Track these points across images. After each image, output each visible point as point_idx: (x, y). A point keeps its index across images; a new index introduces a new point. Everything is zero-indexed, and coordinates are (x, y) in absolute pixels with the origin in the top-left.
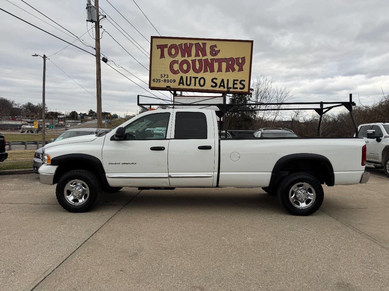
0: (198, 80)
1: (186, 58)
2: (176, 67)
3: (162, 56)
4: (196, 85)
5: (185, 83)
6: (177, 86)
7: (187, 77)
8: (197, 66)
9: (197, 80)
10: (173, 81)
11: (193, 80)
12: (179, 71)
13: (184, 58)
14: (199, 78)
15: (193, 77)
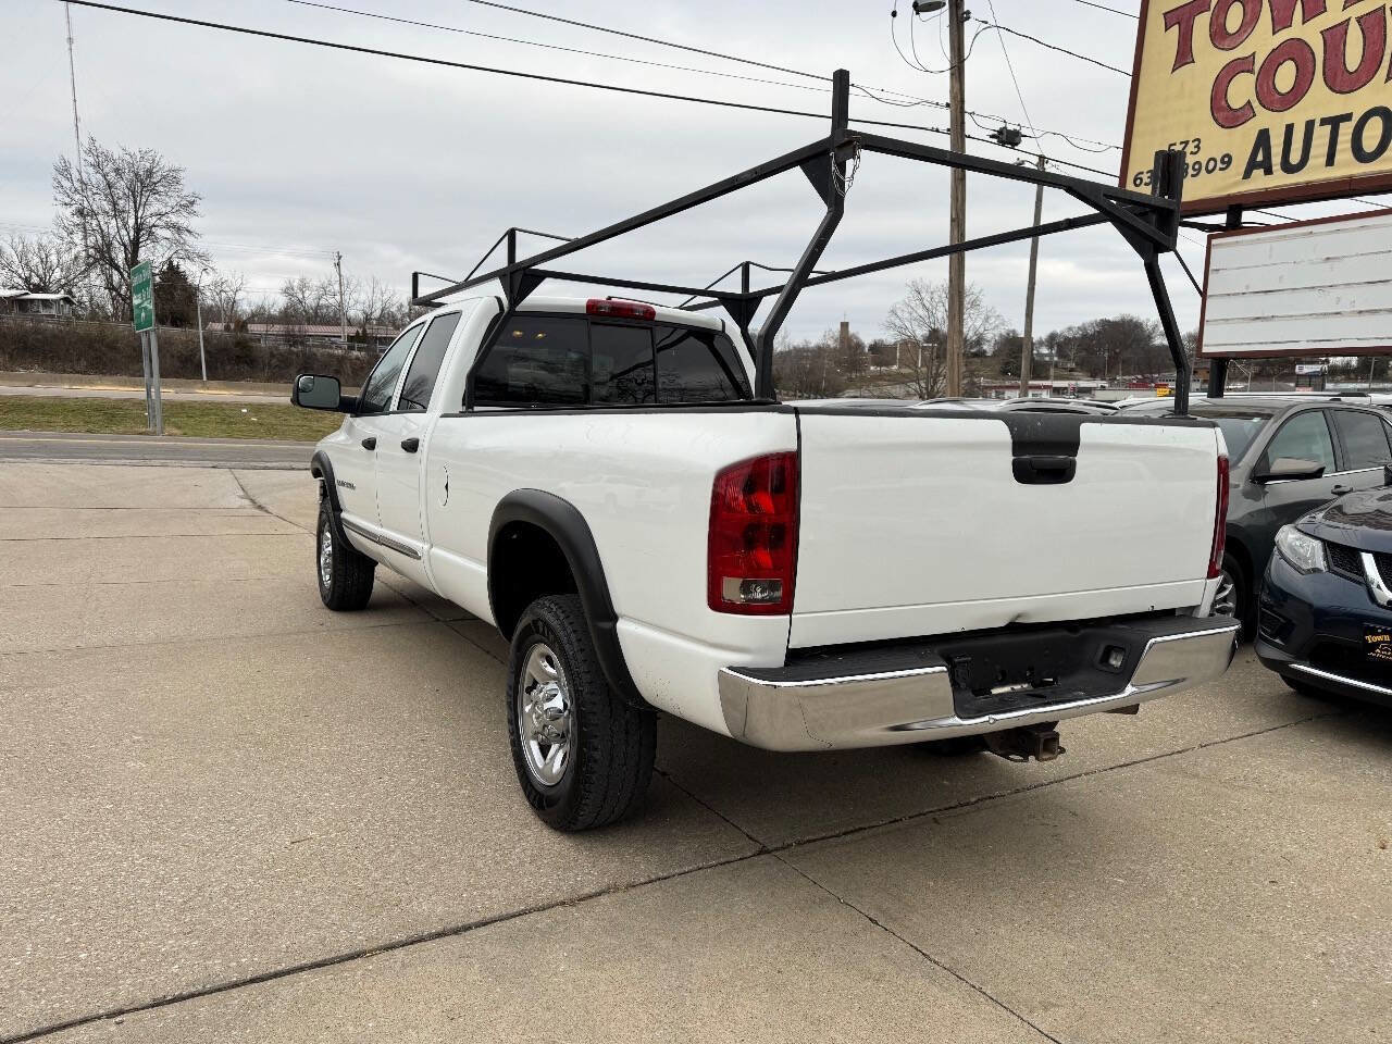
0: (1351, 130)
1: (1297, 30)
2: (1242, 90)
3: (1184, 56)
4: (1338, 158)
5: (1276, 159)
6: (1236, 184)
7: (1290, 129)
8: (1353, 57)
9: (1346, 130)
10: (1219, 165)
11: (1322, 135)
12: (1256, 104)
13: (1284, 35)
14: (1355, 119)
15: (1324, 122)
